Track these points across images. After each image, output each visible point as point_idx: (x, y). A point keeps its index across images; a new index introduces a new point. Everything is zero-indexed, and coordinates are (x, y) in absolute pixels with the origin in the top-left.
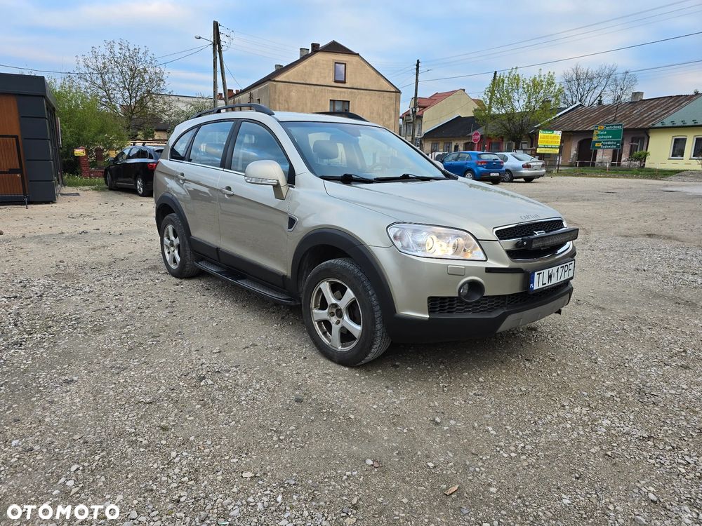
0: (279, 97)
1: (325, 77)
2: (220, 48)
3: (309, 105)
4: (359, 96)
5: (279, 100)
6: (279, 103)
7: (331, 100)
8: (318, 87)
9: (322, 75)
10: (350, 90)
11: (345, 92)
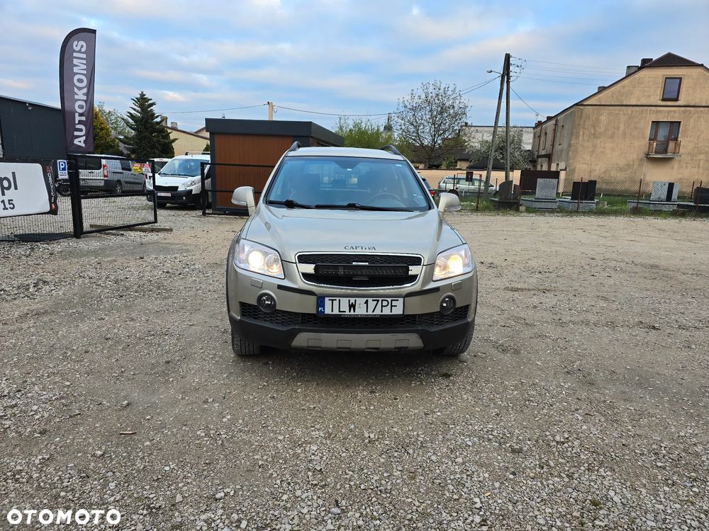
0: (584, 121)
1: (649, 96)
2: (508, 78)
3: (622, 127)
4: (696, 116)
5: (584, 125)
6: (584, 128)
7: (653, 122)
8: (637, 108)
9: (646, 94)
10: (683, 109)
11: (675, 112)
